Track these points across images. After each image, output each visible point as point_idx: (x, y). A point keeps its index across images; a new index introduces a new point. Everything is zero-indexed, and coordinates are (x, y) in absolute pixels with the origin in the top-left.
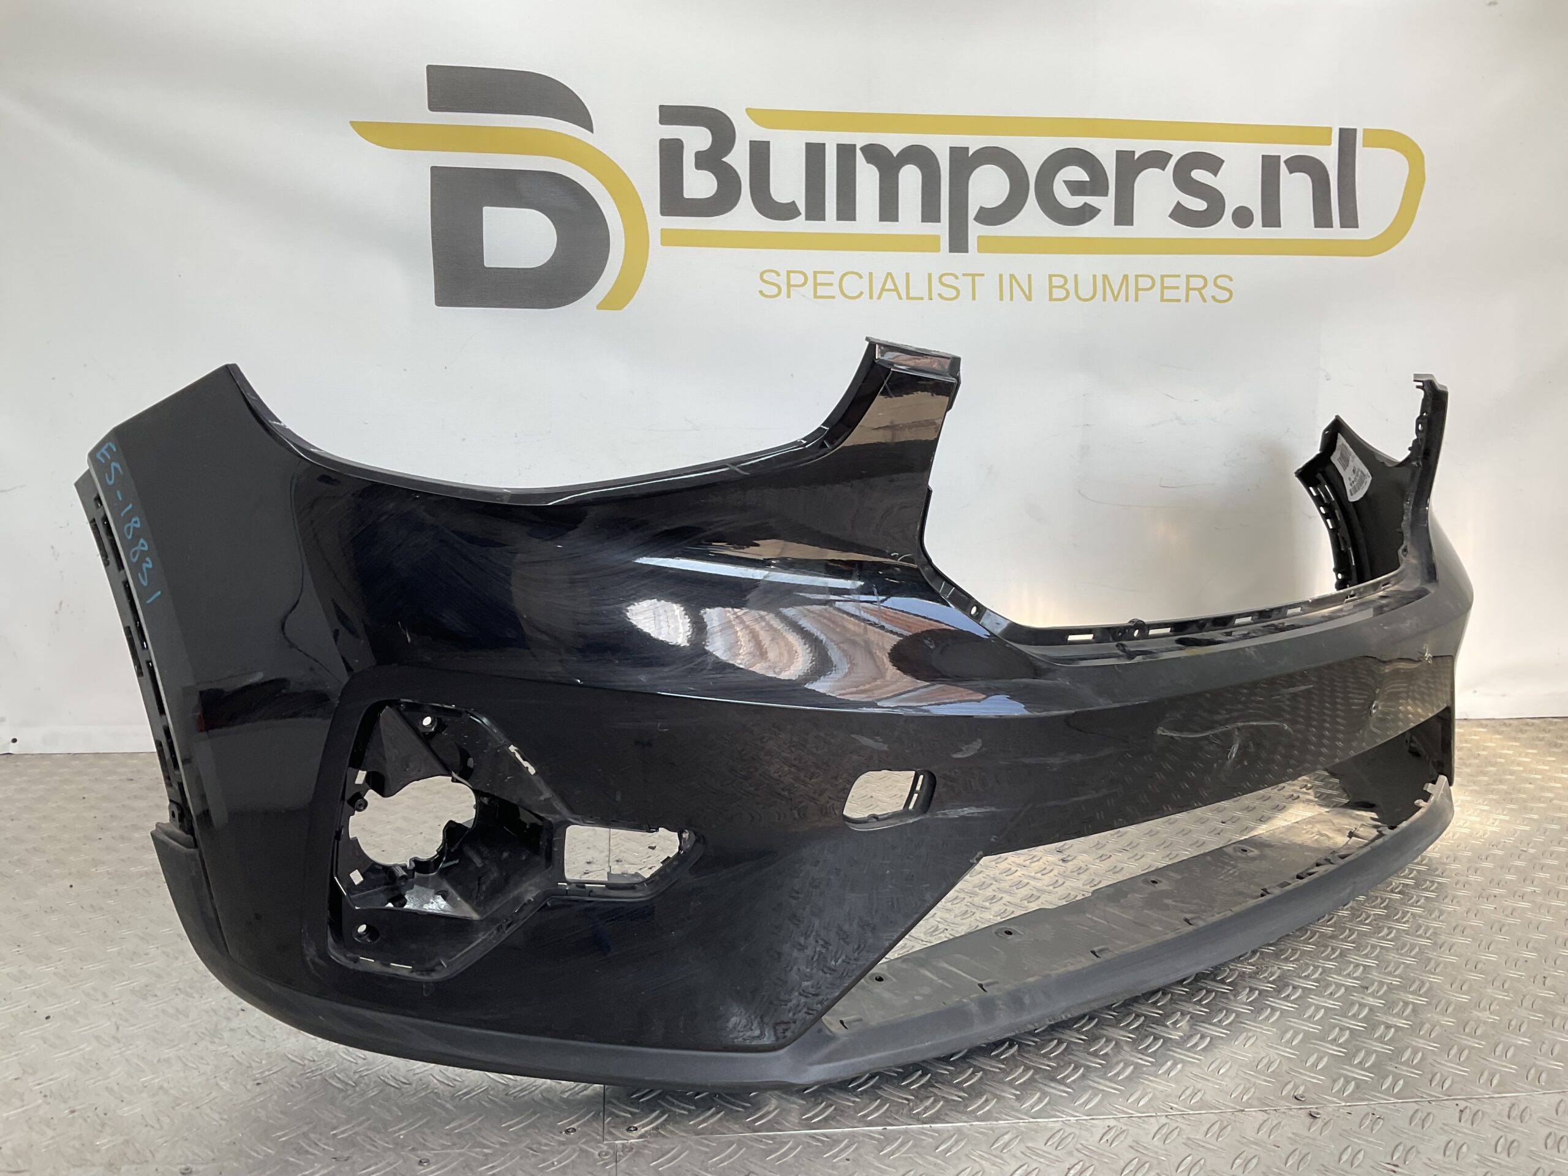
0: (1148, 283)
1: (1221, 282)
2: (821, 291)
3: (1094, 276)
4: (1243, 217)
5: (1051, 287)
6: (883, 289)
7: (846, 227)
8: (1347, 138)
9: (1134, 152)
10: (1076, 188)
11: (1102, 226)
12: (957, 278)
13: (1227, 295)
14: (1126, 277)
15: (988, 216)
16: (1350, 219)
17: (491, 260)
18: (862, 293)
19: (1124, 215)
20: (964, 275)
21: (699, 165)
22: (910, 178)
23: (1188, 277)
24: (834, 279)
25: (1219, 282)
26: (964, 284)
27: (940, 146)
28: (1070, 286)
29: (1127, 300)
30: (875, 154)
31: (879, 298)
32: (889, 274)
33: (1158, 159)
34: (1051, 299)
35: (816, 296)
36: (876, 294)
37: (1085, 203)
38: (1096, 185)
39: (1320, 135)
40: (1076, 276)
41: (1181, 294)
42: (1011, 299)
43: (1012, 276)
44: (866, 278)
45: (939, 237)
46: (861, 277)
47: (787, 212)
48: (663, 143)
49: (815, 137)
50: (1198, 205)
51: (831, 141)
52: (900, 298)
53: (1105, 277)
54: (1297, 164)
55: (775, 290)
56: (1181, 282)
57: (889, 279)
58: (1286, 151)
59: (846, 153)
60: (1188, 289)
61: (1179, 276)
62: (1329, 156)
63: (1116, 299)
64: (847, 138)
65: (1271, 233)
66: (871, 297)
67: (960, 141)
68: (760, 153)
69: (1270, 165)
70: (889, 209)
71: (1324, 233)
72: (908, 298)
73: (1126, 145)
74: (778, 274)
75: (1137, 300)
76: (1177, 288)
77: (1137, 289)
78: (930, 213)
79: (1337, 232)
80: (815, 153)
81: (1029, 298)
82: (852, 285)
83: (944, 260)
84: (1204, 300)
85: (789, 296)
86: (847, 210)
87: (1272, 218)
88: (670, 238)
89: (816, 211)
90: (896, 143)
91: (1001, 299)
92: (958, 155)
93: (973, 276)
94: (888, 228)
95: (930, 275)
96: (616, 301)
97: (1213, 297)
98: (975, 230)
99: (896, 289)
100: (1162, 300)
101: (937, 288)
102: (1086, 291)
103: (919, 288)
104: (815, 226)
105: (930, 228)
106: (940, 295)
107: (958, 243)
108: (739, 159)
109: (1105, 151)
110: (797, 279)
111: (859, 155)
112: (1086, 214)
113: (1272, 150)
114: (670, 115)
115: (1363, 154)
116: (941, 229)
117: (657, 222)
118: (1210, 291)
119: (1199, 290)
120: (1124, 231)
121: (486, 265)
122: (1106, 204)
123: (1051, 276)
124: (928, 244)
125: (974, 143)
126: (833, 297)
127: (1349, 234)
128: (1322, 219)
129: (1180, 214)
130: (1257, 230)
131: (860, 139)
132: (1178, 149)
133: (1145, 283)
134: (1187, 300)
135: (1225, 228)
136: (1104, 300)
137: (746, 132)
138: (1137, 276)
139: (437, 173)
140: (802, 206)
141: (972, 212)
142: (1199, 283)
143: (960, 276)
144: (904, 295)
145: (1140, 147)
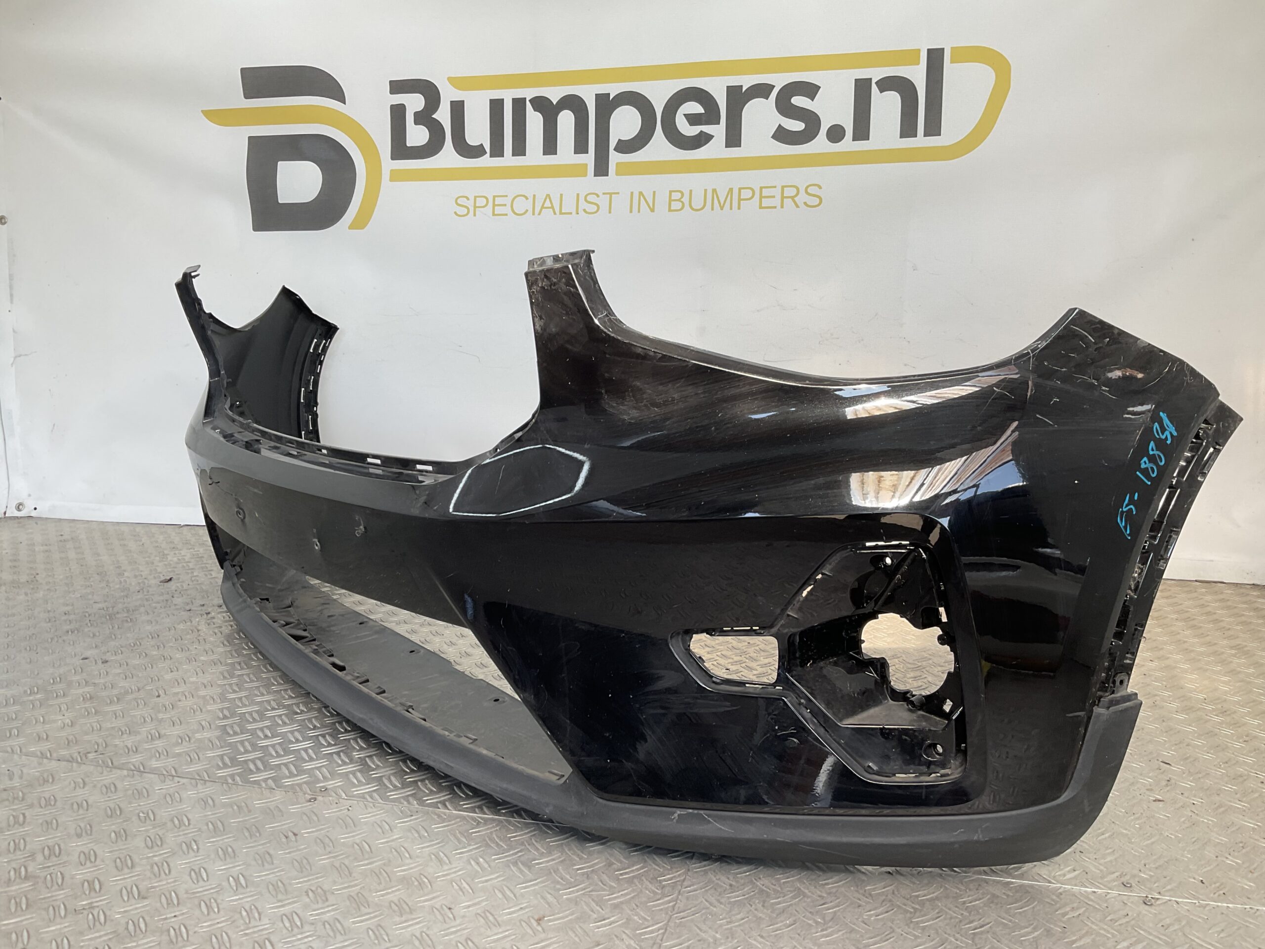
0: (749, 194)
1: (811, 190)
2: (498, 210)
3: (706, 190)
4: (836, 134)
5: (670, 200)
6: (543, 207)
7: (519, 161)
8: (935, 58)
9: (742, 86)
10: (693, 119)
11: (716, 148)
12: (598, 196)
13: (817, 201)
14: (731, 190)
15: (625, 147)
16: (933, 128)
17: (284, 197)
18: (527, 211)
19: (733, 139)
20: (604, 194)
21: (416, 123)
22: (566, 120)
23: (783, 187)
24: (508, 201)
25: (810, 190)
26: (603, 201)
27: (588, 94)
28: (686, 200)
29: (731, 209)
30: (540, 104)
31: (539, 214)
32: (548, 196)
33: (762, 90)
34: (670, 210)
35: (494, 215)
36: (537, 210)
37: (701, 131)
38: (711, 115)
39: (910, 57)
40: (691, 191)
41: (777, 201)
42: (639, 212)
43: (641, 193)
44: (531, 200)
45: (586, 165)
46: (527, 198)
47: (476, 152)
48: (393, 107)
49: (496, 94)
50: (797, 126)
51: (508, 96)
52: (555, 214)
53: (714, 191)
54: (886, 84)
55: (465, 211)
56: (777, 192)
57: (548, 200)
58: (876, 74)
59: (519, 104)
60: (783, 198)
61: (775, 187)
62: (918, 75)
63: (722, 209)
64: (519, 93)
65: (862, 145)
66: (534, 214)
67: (602, 89)
68: (458, 108)
69: (862, 88)
70: (550, 146)
71: (909, 142)
72: (561, 213)
73: (734, 81)
74: (468, 199)
75: (739, 208)
76: (774, 197)
77: (740, 200)
78: (581, 147)
79: (920, 141)
80: (496, 106)
81: (652, 210)
82: (521, 205)
83: (591, 182)
84: (797, 206)
85: (475, 215)
86: (520, 149)
87: (862, 131)
88: (396, 176)
89: (497, 150)
90: (554, 95)
91: (631, 212)
92: (602, 99)
93: (611, 194)
94: (550, 160)
95: (578, 195)
96: (360, 223)
97: (805, 203)
98: (615, 158)
99: (552, 207)
100: (761, 207)
101: (583, 205)
102: (697, 203)
103: (569, 205)
104: (497, 162)
105: (582, 158)
106: (584, 210)
107: (601, 169)
108: (443, 115)
109: (717, 88)
110: (481, 202)
111: (529, 106)
112: (702, 140)
113: (863, 74)
114: (397, 87)
115: (949, 69)
116: (589, 159)
117: (388, 164)
118: (802, 198)
119: (792, 198)
120: (734, 152)
121: (280, 201)
122: (718, 131)
123: (671, 192)
124: (577, 171)
125: (614, 90)
126: (506, 215)
127: (933, 141)
128: (908, 129)
129: (782, 135)
130: (847, 144)
131: (529, 94)
132: (779, 81)
133: (746, 194)
134: (782, 207)
135: (820, 144)
136: (712, 209)
137: (448, 94)
138: (740, 189)
139: (254, 141)
140: (487, 148)
141: (613, 143)
142: (793, 192)
143: (600, 194)
144: (557, 212)
145: (747, 82)
